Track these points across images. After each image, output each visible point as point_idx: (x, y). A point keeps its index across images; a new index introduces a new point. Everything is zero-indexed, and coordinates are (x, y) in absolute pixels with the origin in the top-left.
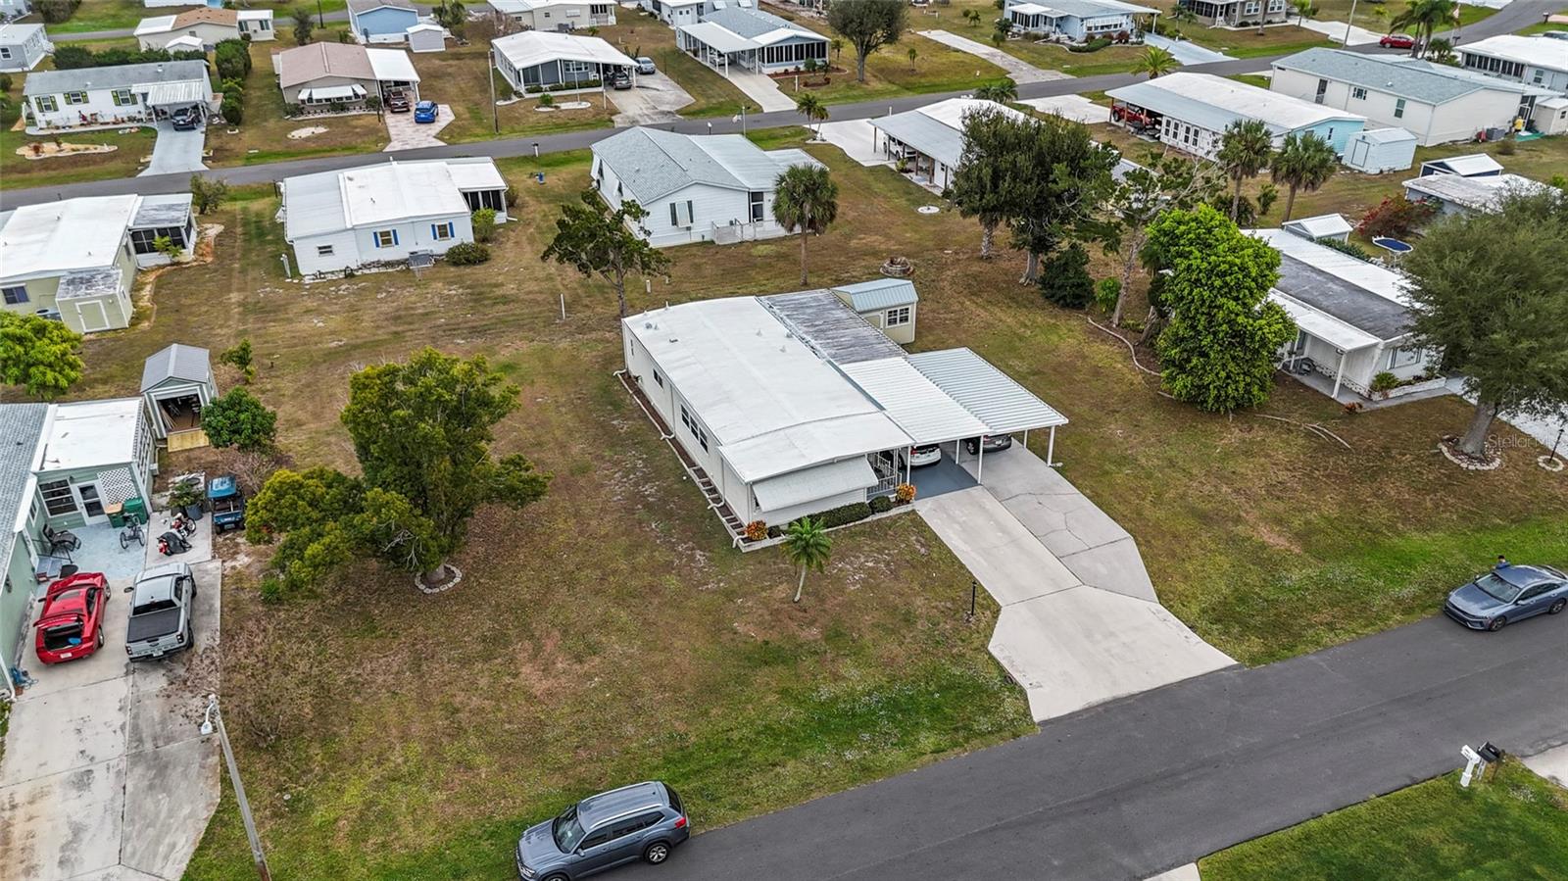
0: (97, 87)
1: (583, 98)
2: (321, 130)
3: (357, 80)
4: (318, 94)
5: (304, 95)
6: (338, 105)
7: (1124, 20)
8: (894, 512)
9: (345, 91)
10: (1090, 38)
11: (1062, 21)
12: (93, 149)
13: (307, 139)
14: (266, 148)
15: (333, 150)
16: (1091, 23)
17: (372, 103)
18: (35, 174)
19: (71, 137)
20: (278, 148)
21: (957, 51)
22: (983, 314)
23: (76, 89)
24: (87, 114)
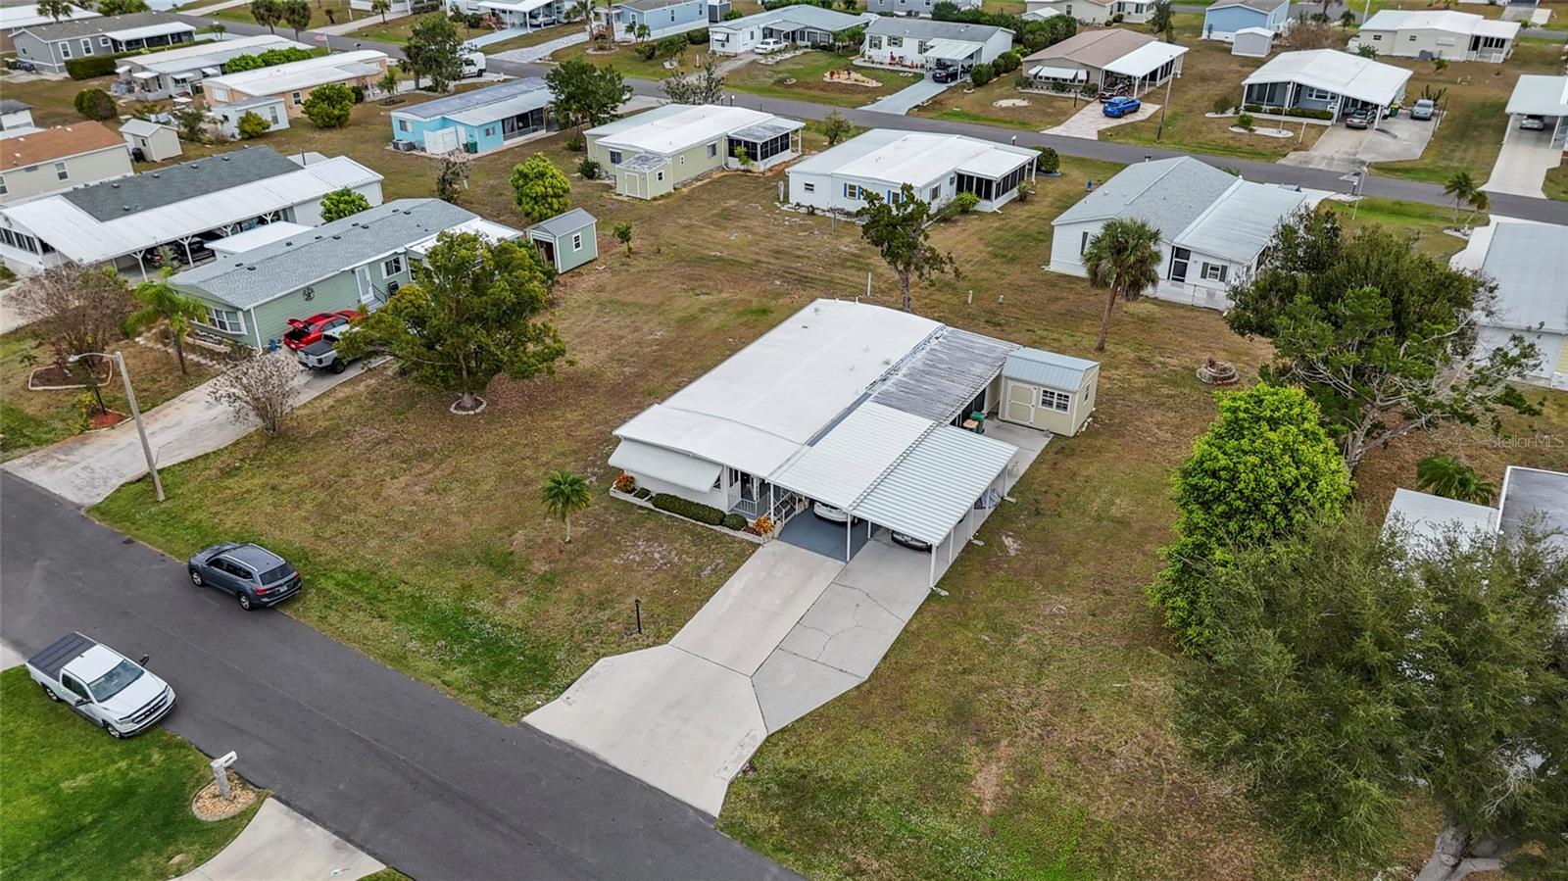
1: (1287, 126)
3: (1087, 67)
4: (1048, 72)
5: (1033, 72)
6: (1060, 86)
9: (1067, 74)
12: (866, 83)
13: (1004, 109)
14: (973, 110)
17: (1087, 90)
23: (896, 35)
24: (892, 55)
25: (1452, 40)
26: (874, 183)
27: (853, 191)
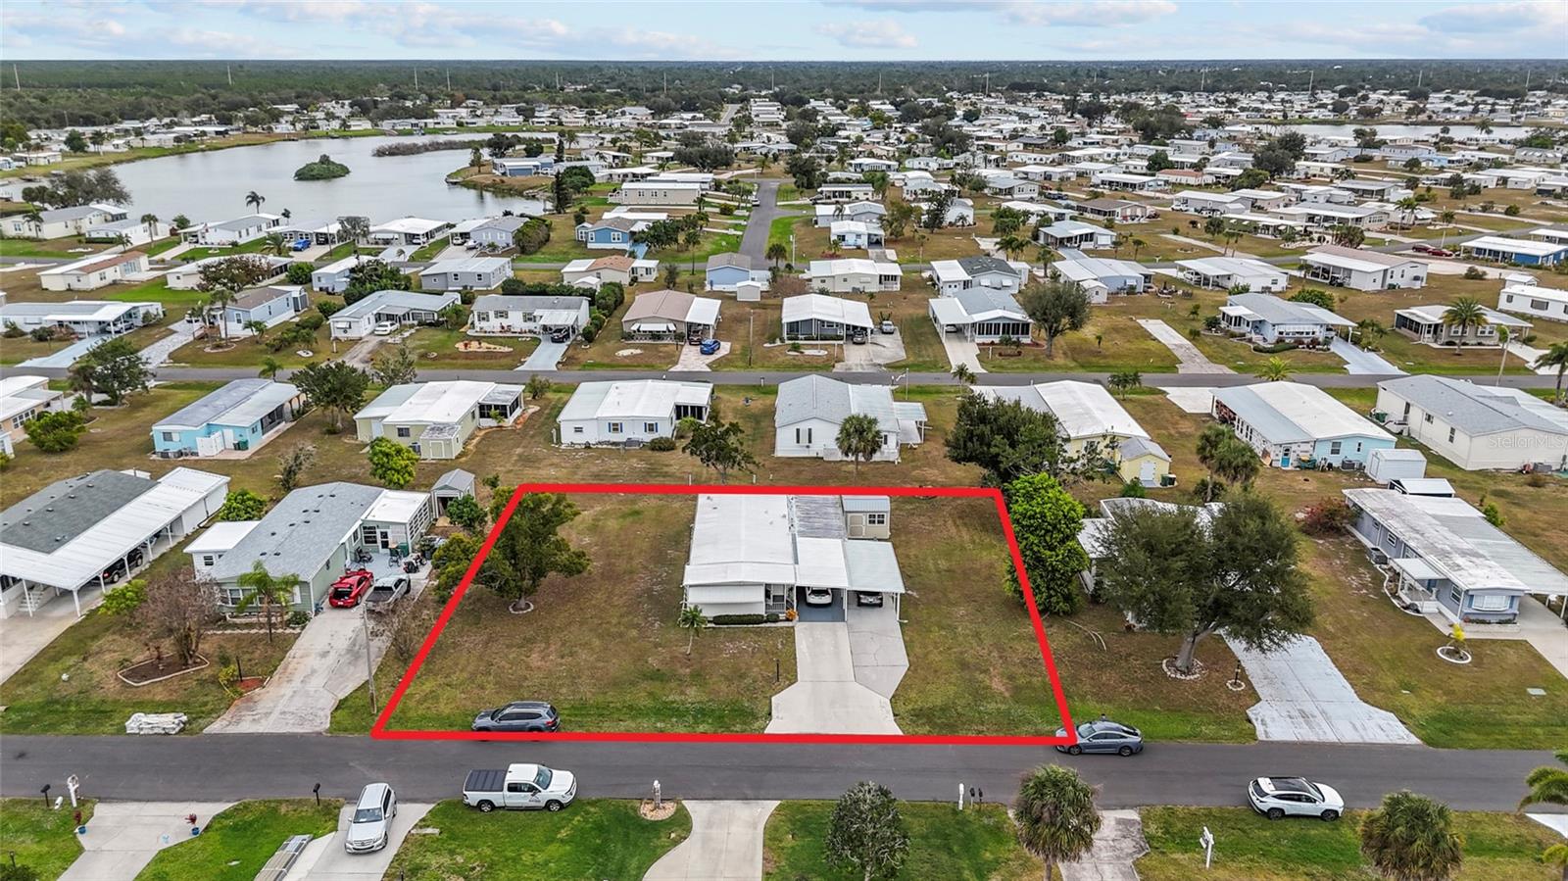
0: (515, 309)
2: (639, 351)
3: (672, 321)
4: (645, 327)
5: (635, 328)
6: (656, 336)
9: (661, 327)
12: (499, 349)
13: (626, 357)
14: (598, 360)
15: (639, 366)
17: (679, 337)
18: (459, 361)
19: (491, 339)
20: (606, 361)
21: (1155, 339)
23: (501, 309)
24: (505, 325)
25: (869, 279)
26: (634, 419)
27: (616, 427)
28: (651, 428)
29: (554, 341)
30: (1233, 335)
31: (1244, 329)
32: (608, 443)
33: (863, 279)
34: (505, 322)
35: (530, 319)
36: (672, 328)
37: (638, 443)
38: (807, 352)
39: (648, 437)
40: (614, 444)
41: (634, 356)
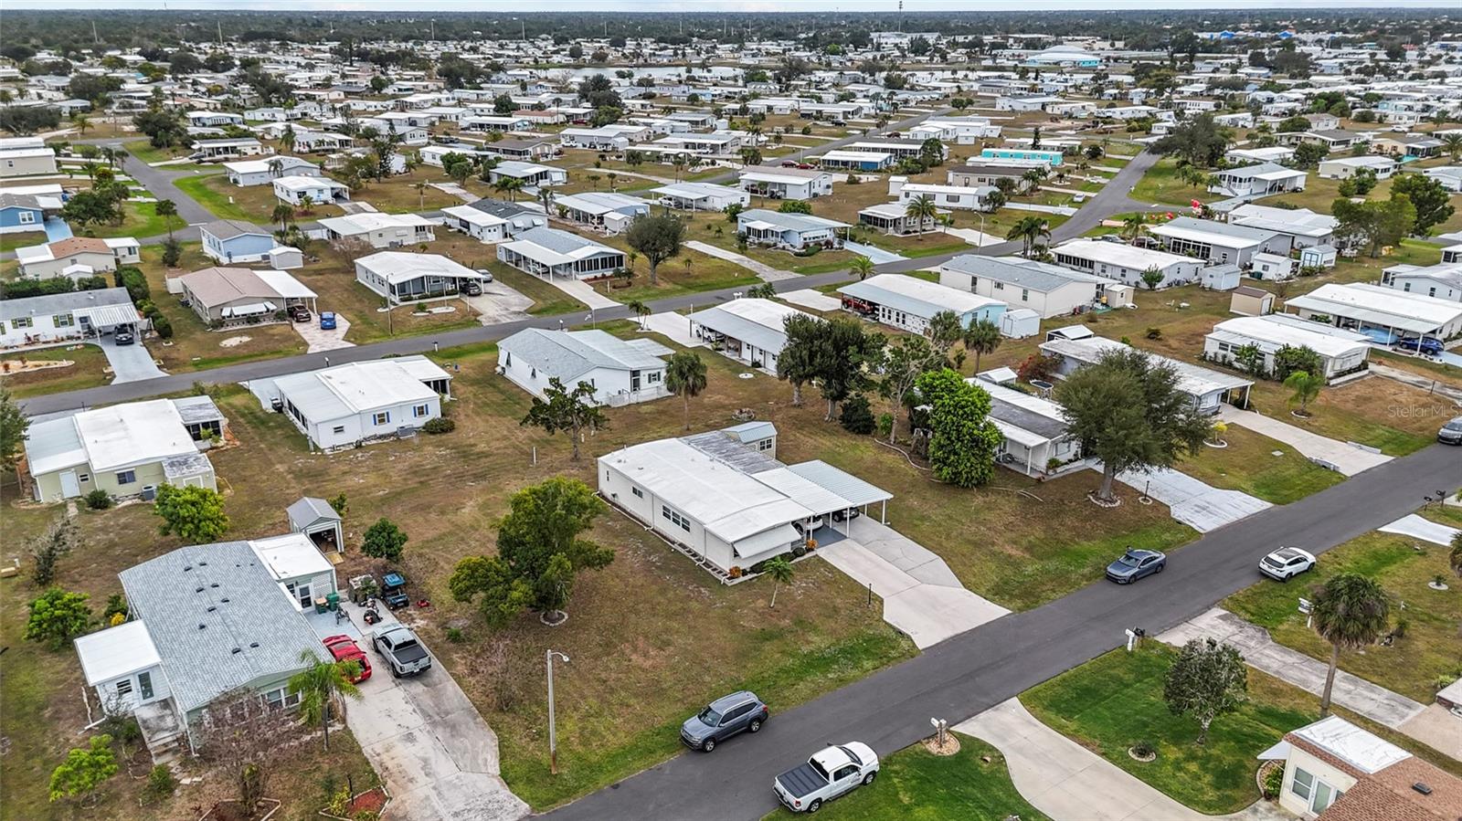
1: (449, 303)
2: (246, 339)
3: (268, 299)
4: (238, 311)
5: (226, 312)
6: (252, 319)
7: (828, 232)
8: (807, 556)
9: (259, 308)
10: (806, 246)
11: (784, 234)
12: (54, 364)
13: (238, 347)
14: (206, 356)
16: (806, 235)
17: (279, 316)
20: (216, 355)
21: (714, 257)
22: (811, 441)
23: (17, 316)
24: (31, 335)
25: (405, 232)
26: (400, 406)
27: (382, 418)
28: (421, 411)
29: (120, 343)
30: (768, 246)
31: (771, 240)
32: (376, 437)
33: (399, 232)
34: (31, 332)
35: (64, 323)
36: (272, 307)
37: (412, 430)
38: (435, 310)
39: (420, 422)
40: (381, 437)
41: (246, 345)
